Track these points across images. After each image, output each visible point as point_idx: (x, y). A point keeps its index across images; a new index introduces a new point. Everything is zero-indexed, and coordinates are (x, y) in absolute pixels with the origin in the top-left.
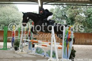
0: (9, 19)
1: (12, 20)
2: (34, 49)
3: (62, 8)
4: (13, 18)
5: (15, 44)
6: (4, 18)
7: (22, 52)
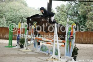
0: (16, 15)
1: (19, 17)
2: (39, 47)
3: (74, 4)
4: (21, 14)
5: (20, 42)
6: (12, 14)
7: (27, 50)
